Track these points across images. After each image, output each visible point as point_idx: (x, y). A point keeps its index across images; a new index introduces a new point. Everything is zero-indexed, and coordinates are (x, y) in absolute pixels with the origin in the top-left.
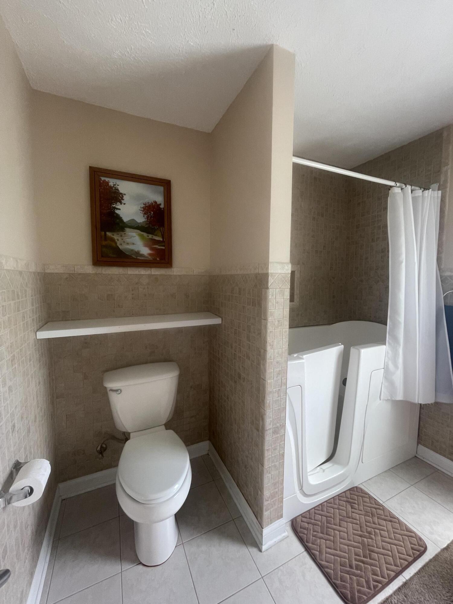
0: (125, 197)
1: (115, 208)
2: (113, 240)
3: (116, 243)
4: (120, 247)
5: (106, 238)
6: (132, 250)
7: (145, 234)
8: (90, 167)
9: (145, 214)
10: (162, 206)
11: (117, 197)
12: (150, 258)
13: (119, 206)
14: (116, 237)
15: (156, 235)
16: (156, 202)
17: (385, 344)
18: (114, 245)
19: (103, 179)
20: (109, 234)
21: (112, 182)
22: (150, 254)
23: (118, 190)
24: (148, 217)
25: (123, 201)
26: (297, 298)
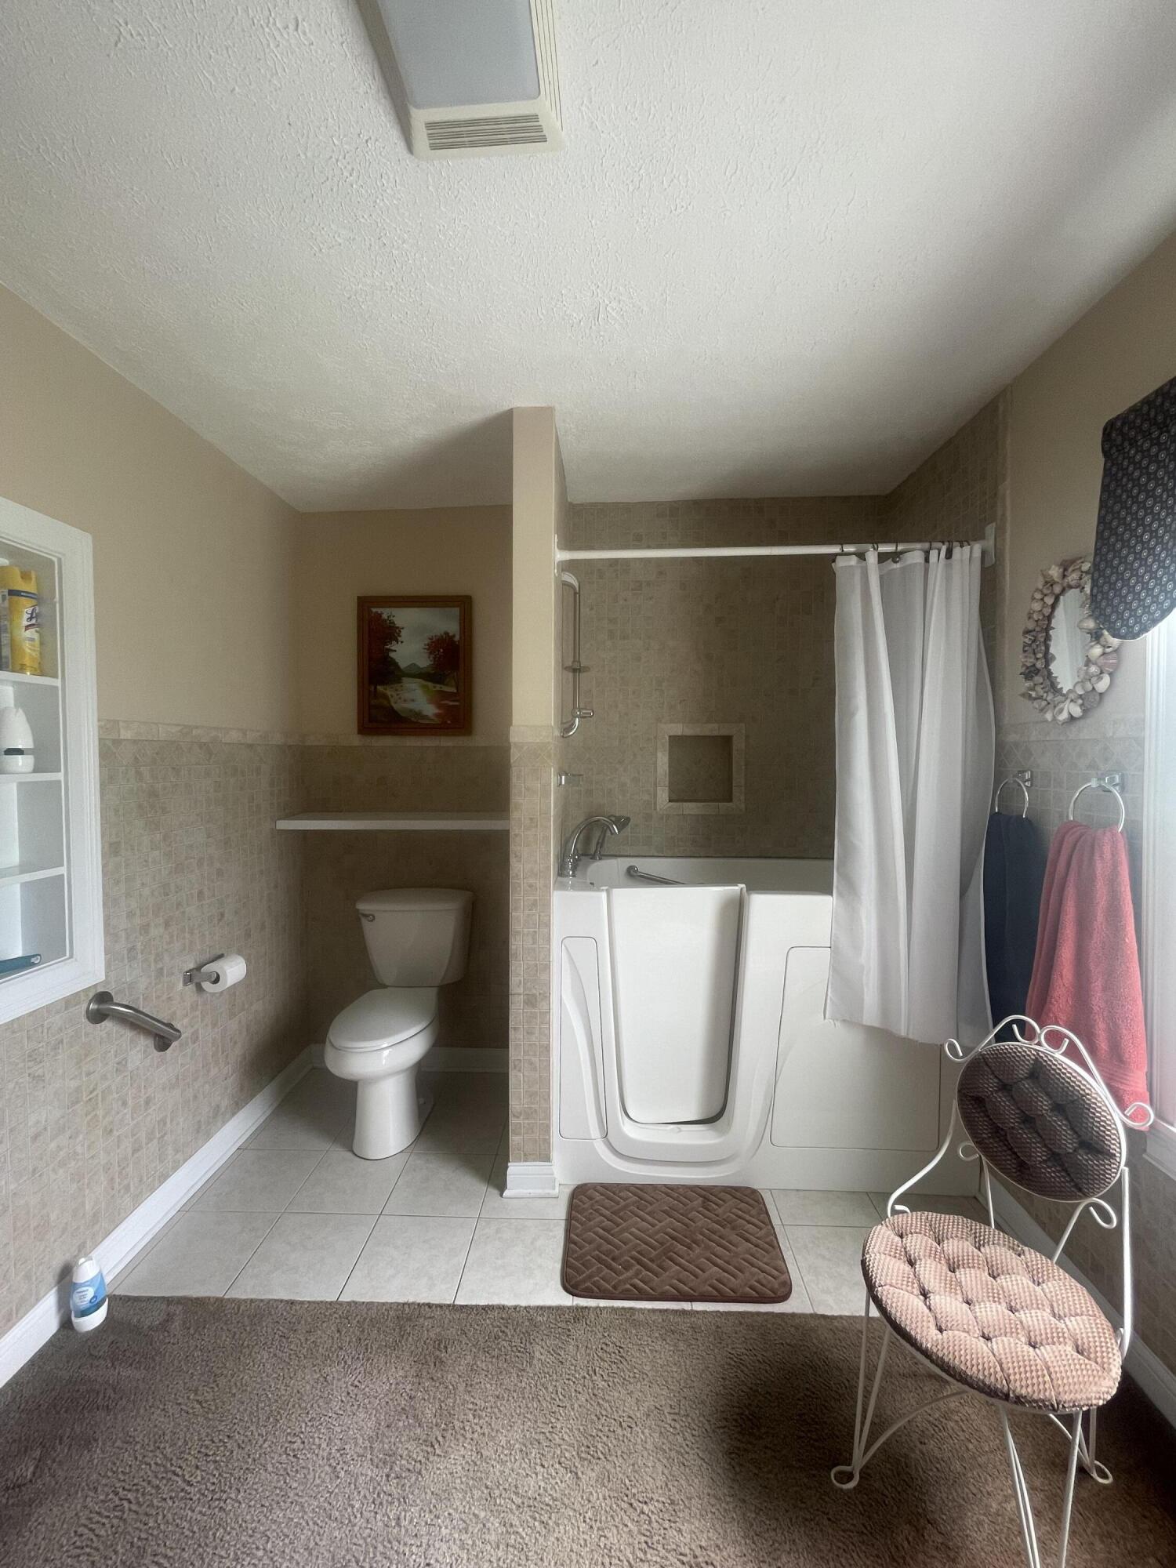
0: (403, 633)
1: (389, 650)
2: (385, 697)
3: (389, 702)
4: (395, 706)
5: (376, 694)
6: (411, 711)
7: (430, 684)
8: (359, 598)
9: (431, 653)
10: (457, 638)
11: (391, 633)
12: (437, 721)
13: (393, 646)
14: (389, 692)
15: (447, 685)
16: (447, 634)
18: (385, 703)
19: (374, 610)
20: (380, 688)
21: (385, 613)
22: (437, 715)
23: (393, 623)
24: (435, 658)
25: (399, 639)
26: (738, 794)
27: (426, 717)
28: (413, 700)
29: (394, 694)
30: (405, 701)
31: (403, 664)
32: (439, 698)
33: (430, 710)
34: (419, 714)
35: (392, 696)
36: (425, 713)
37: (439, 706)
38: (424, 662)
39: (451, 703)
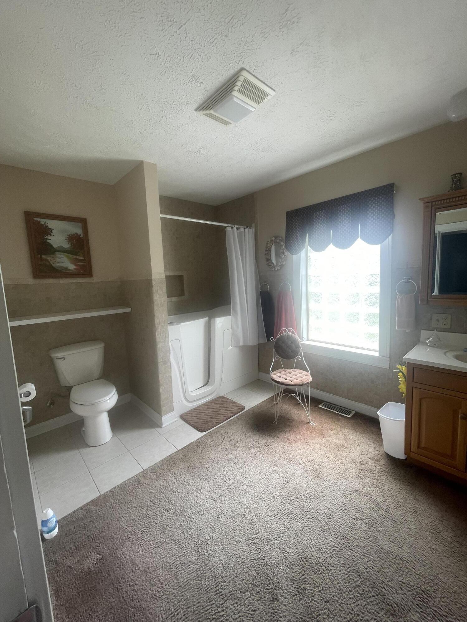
0: (53, 231)
1: (47, 239)
2: (47, 261)
3: (49, 262)
4: (53, 265)
5: (42, 259)
6: (62, 267)
7: (71, 256)
8: (25, 212)
9: (69, 242)
10: (82, 236)
11: (48, 231)
12: (75, 271)
13: (49, 237)
14: (49, 259)
15: (78, 256)
16: (77, 234)
17: (231, 315)
18: (48, 263)
19: (35, 219)
20: (43, 256)
21: (43, 221)
22: (75, 269)
23: (47, 226)
24: (71, 244)
25: (52, 234)
26: (186, 293)
27: (70, 270)
28: (63, 262)
29: (52, 259)
30: (58, 263)
31: (55, 246)
32: (75, 262)
33: (72, 267)
34: (66, 269)
35: (51, 260)
36: (69, 268)
37: (76, 265)
38: (66, 245)
39: (82, 264)
